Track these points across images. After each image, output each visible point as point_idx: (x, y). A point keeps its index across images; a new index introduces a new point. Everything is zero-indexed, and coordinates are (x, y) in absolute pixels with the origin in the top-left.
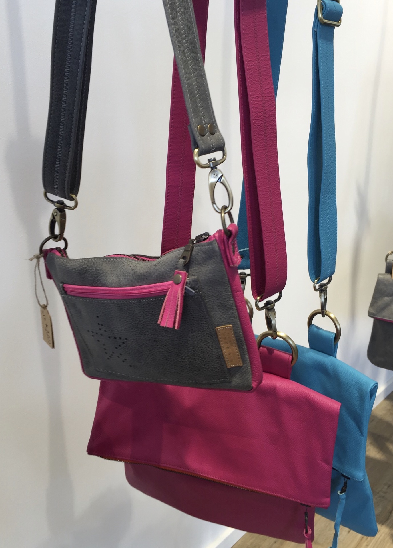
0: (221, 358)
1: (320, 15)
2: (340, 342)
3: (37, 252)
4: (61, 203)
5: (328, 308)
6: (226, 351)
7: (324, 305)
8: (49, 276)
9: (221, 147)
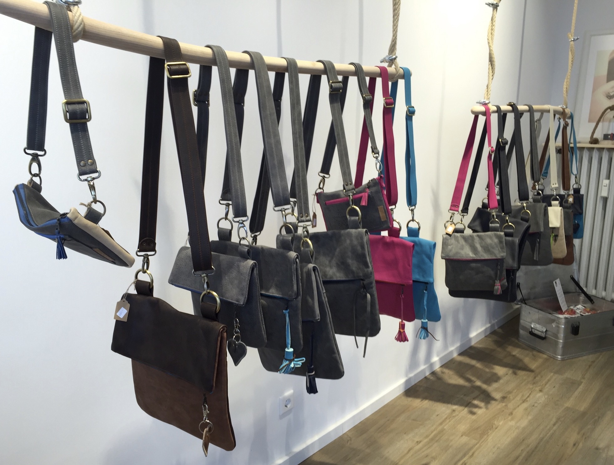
0: (380, 218)
1: (408, 113)
2: (420, 231)
3: (314, 193)
4: (324, 176)
5: (415, 218)
6: (381, 215)
7: (413, 218)
8: (318, 202)
9: (378, 153)
